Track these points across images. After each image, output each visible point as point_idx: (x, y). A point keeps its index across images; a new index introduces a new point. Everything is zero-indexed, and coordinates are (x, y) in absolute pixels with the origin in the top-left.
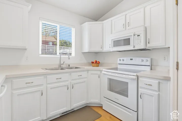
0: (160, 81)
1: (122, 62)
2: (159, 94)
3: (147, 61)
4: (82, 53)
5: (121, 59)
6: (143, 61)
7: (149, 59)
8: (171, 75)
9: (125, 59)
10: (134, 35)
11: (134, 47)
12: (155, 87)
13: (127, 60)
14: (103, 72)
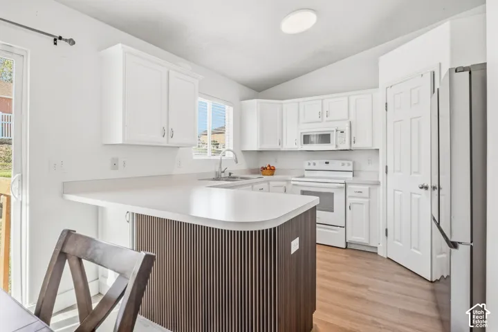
0: (370, 186)
1: (312, 167)
2: (369, 202)
3: (349, 165)
4: (243, 151)
5: (312, 162)
6: (343, 165)
7: (351, 163)
8: (380, 180)
9: (317, 162)
10: (337, 131)
11: (337, 146)
12: (366, 194)
13: (320, 164)
14: (292, 182)
